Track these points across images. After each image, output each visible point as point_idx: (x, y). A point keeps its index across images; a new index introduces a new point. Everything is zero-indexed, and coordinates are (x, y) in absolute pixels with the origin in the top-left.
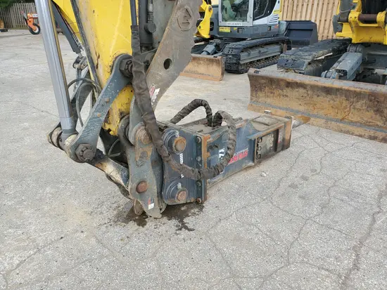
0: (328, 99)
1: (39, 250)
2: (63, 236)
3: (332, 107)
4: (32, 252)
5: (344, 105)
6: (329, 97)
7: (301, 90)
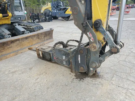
0: (26, 41)
1: (128, 89)
2: (118, 87)
3: (28, 43)
4: (130, 90)
5: (31, 40)
6: (27, 40)
7: (18, 42)
